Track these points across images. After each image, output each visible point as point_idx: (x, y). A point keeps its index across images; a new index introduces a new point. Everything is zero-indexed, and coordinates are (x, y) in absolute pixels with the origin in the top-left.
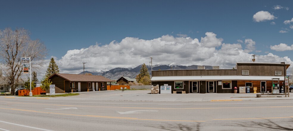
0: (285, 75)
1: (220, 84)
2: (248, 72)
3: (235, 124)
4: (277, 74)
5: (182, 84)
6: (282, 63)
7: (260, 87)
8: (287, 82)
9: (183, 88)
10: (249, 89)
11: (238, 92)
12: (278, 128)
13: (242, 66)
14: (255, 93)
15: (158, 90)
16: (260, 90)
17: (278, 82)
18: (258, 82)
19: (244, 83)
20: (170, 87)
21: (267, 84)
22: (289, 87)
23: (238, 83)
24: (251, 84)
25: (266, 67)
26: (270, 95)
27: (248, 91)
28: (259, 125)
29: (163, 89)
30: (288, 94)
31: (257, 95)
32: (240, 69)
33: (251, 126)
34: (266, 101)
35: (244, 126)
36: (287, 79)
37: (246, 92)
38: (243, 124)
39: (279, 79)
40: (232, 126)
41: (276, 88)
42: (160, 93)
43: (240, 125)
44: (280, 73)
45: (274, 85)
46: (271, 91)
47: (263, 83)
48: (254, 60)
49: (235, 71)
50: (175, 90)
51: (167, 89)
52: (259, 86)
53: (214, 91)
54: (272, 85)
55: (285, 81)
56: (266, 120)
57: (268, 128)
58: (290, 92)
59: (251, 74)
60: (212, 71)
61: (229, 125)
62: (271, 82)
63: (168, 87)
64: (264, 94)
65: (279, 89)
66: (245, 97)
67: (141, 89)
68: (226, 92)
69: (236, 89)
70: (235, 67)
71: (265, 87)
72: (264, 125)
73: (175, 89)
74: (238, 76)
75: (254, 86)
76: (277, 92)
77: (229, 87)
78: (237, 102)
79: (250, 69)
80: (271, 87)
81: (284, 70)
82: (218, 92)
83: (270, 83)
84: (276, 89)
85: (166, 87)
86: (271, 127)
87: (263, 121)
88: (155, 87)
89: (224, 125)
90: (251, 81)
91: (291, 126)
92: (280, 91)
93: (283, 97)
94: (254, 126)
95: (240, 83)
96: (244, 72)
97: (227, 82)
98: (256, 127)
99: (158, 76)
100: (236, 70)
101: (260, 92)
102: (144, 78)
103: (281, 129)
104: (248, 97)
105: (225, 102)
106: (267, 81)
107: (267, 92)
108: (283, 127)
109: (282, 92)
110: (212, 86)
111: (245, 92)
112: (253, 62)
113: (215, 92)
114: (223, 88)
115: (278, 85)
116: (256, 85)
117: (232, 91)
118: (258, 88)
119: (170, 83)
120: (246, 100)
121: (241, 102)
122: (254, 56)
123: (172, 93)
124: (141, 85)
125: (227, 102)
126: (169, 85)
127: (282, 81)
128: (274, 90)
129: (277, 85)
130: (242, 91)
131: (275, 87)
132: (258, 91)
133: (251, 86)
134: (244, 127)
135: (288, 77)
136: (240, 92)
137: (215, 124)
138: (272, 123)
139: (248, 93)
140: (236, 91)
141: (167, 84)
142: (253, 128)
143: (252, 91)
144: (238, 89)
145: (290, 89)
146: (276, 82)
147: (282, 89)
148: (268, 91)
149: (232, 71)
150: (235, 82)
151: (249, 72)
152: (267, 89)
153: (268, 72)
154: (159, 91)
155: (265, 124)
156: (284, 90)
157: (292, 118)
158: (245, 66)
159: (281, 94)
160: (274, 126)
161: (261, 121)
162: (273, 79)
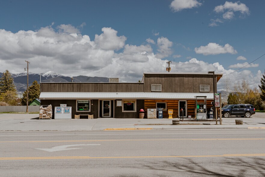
0: (214, 90)
1: (119, 104)
2: (160, 87)
3: (139, 164)
4: (203, 89)
5: (88, 104)
6: (210, 72)
7: (177, 110)
8: (219, 101)
9: (90, 110)
10: (161, 112)
11: (146, 117)
12: (204, 172)
13: (152, 78)
14: (171, 119)
15: (51, 112)
16: (178, 113)
17: (205, 101)
18: (174, 102)
19: (154, 103)
20: (71, 108)
21: (188, 105)
22: (221, 110)
23: (145, 103)
24: (165, 104)
25: (186, 79)
26: (192, 121)
27: (160, 115)
28: (175, 166)
29: (59, 112)
30: (220, 121)
31: (173, 121)
32: (149, 83)
33: (163, 168)
34: (186, 131)
35: (152, 168)
36: (217, 96)
37: (158, 117)
38: (151, 165)
39: (206, 97)
40: (134, 167)
41: (202, 110)
42: (53, 118)
43: (147, 166)
44: (207, 89)
45: (198, 107)
46: (194, 115)
47: (182, 103)
48: (168, 69)
49: (141, 85)
50: (77, 114)
51: (66, 112)
52: (176, 108)
53: (110, 114)
54: (196, 107)
55: (216, 100)
56: (186, 160)
57: (188, 173)
58: (223, 117)
59: (165, 90)
60: (107, 84)
61: (130, 167)
62: (194, 101)
63: (67, 109)
64: (184, 119)
65: (206, 112)
66: (155, 125)
67: (8, 113)
68: (127, 116)
69: (143, 112)
70: (142, 79)
71: (184, 109)
72: (183, 168)
73: (77, 111)
74: (145, 93)
75: (169, 108)
76: (202, 117)
77: (133, 109)
78: (144, 131)
79: (163, 82)
80: (194, 110)
81: (213, 84)
82: (116, 117)
83: (193, 103)
84: (202, 112)
85: (63, 109)
86: (192, 170)
87: (182, 162)
88: (45, 108)
89: (123, 167)
90: (164, 100)
91: (223, 171)
92: (208, 116)
93: (213, 124)
94: (168, 168)
95: (148, 103)
96: (154, 87)
97: (129, 102)
98: (170, 169)
99: (51, 91)
100: (143, 84)
101: (178, 117)
102: (6, 94)
103: (208, 174)
104: (160, 124)
105: (126, 131)
106: (188, 100)
107: (188, 117)
108: (211, 171)
109: (211, 117)
110: (108, 107)
111: (156, 117)
112: (167, 73)
113: (112, 117)
114: (123, 111)
115: (205, 107)
116: (172, 107)
117: (137, 116)
118: (175, 111)
119: (69, 102)
120: (157, 129)
121: (150, 131)
122: (169, 63)
123: (73, 117)
124: (5, 105)
125: (129, 131)
126: (67, 106)
127: (212, 100)
128: (199, 114)
129: (203, 106)
130: (150, 115)
131: (200, 109)
132: (174, 115)
133: (164, 107)
134: (153, 170)
135: (220, 94)
136: (149, 116)
137: (110, 164)
138: (194, 165)
139: (161, 118)
140: (143, 115)
141: (66, 105)
142: (166, 172)
143: (165, 115)
144: (146, 113)
145: (224, 112)
146: (201, 102)
147: (211, 113)
148: (189, 115)
149: (138, 85)
150: (141, 103)
151: (162, 88)
152: (188, 113)
153: (190, 86)
154: (52, 115)
155: (183, 166)
156: (214, 114)
157: (225, 157)
158: (155, 78)
159: (209, 119)
160: (197, 169)
161: (177, 161)
162: (197, 97)
